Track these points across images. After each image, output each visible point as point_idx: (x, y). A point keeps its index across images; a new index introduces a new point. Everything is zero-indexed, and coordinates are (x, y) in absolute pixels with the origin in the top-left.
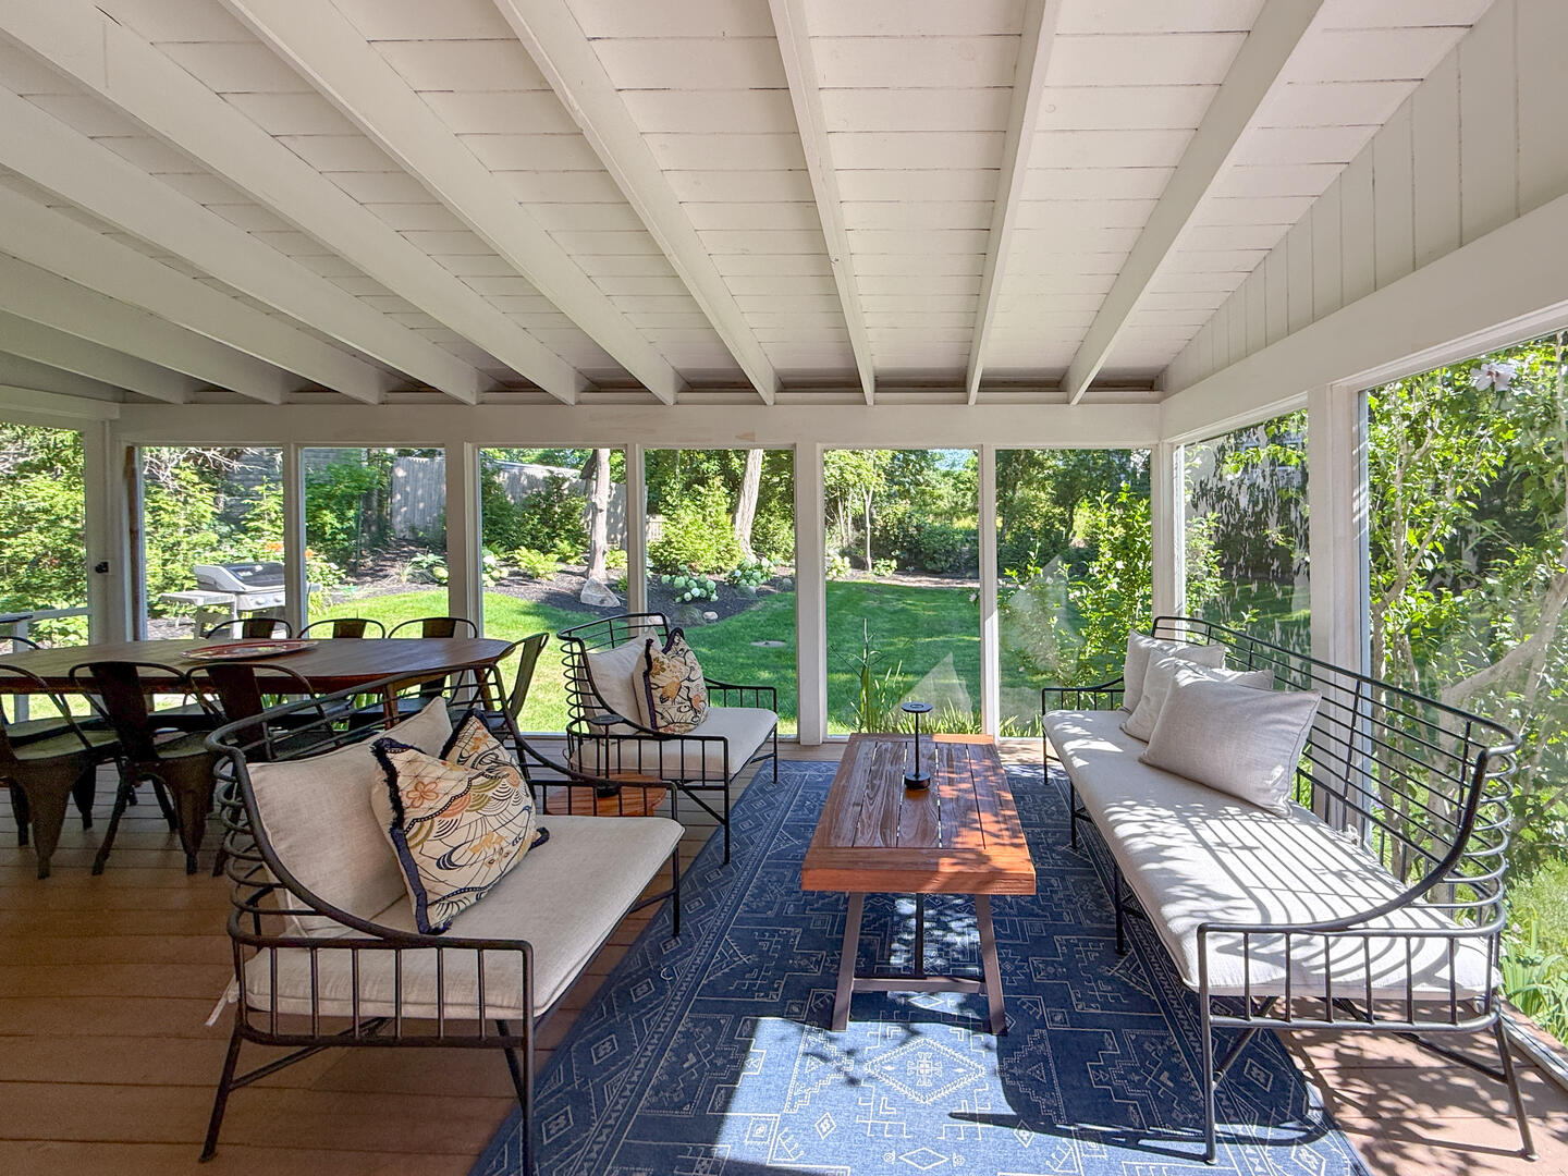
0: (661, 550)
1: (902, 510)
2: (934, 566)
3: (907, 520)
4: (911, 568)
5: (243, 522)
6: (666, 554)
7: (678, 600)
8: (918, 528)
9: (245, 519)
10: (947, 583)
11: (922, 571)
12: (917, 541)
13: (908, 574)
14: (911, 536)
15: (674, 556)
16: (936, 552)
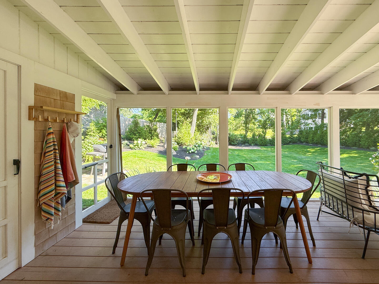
0: (178, 140)
2: (234, 143)
5: (87, 133)
6: (179, 141)
7: (188, 152)
9: (87, 132)
15: (181, 141)
16: (234, 140)
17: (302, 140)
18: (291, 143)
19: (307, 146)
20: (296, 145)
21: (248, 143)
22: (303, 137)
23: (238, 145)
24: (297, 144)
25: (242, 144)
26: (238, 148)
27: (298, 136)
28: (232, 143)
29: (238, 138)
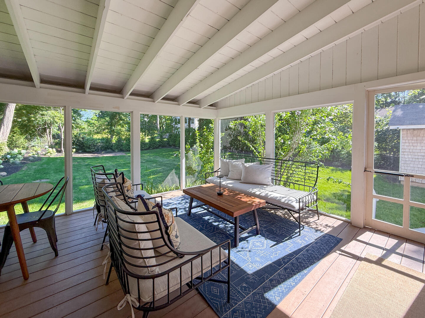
1: (76, 132)
2: (90, 150)
3: (78, 136)
4: (80, 151)
8: (83, 138)
10: (95, 155)
11: (85, 152)
12: (82, 143)
13: (80, 153)
14: (80, 141)
16: (90, 146)
17: (171, 143)
18: (160, 147)
19: (174, 150)
20: (164, 149)
21: (111, 149)
22: (172, 141)
23: (97, 151)
24: (166, 148)
25: (103, 151)
26: (96, 155)
27: (168, 140)
28: (87, 150)
29: (97, 144)
